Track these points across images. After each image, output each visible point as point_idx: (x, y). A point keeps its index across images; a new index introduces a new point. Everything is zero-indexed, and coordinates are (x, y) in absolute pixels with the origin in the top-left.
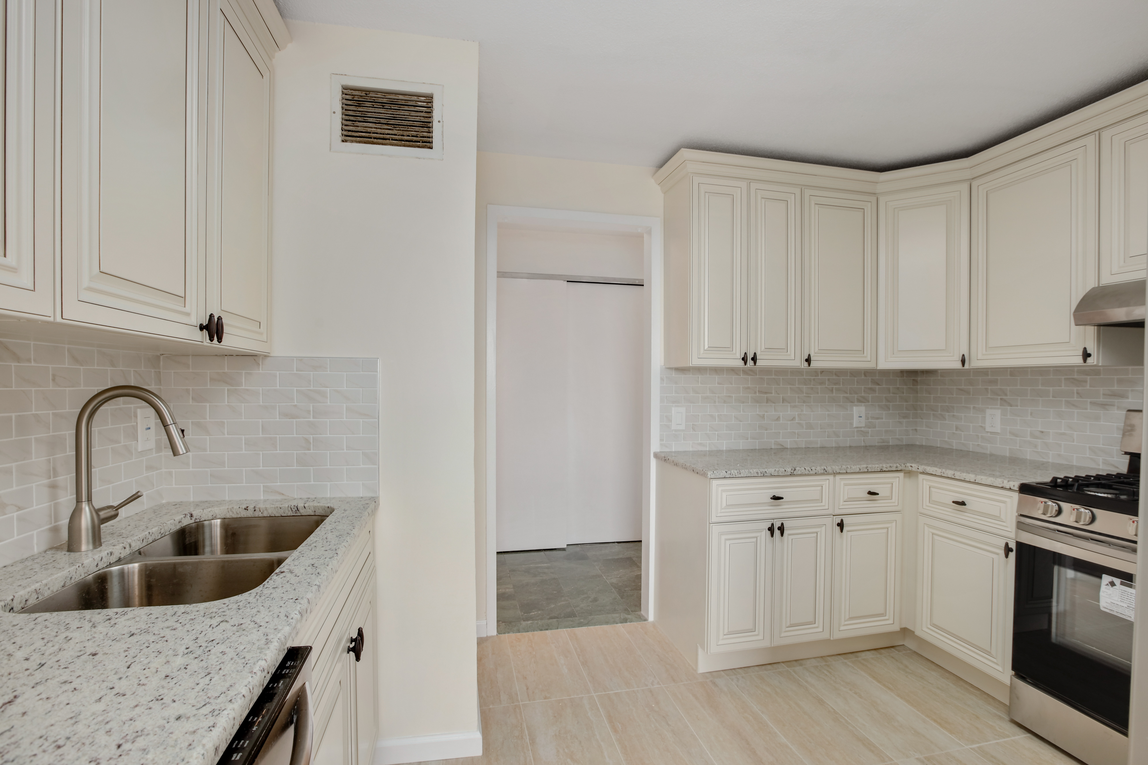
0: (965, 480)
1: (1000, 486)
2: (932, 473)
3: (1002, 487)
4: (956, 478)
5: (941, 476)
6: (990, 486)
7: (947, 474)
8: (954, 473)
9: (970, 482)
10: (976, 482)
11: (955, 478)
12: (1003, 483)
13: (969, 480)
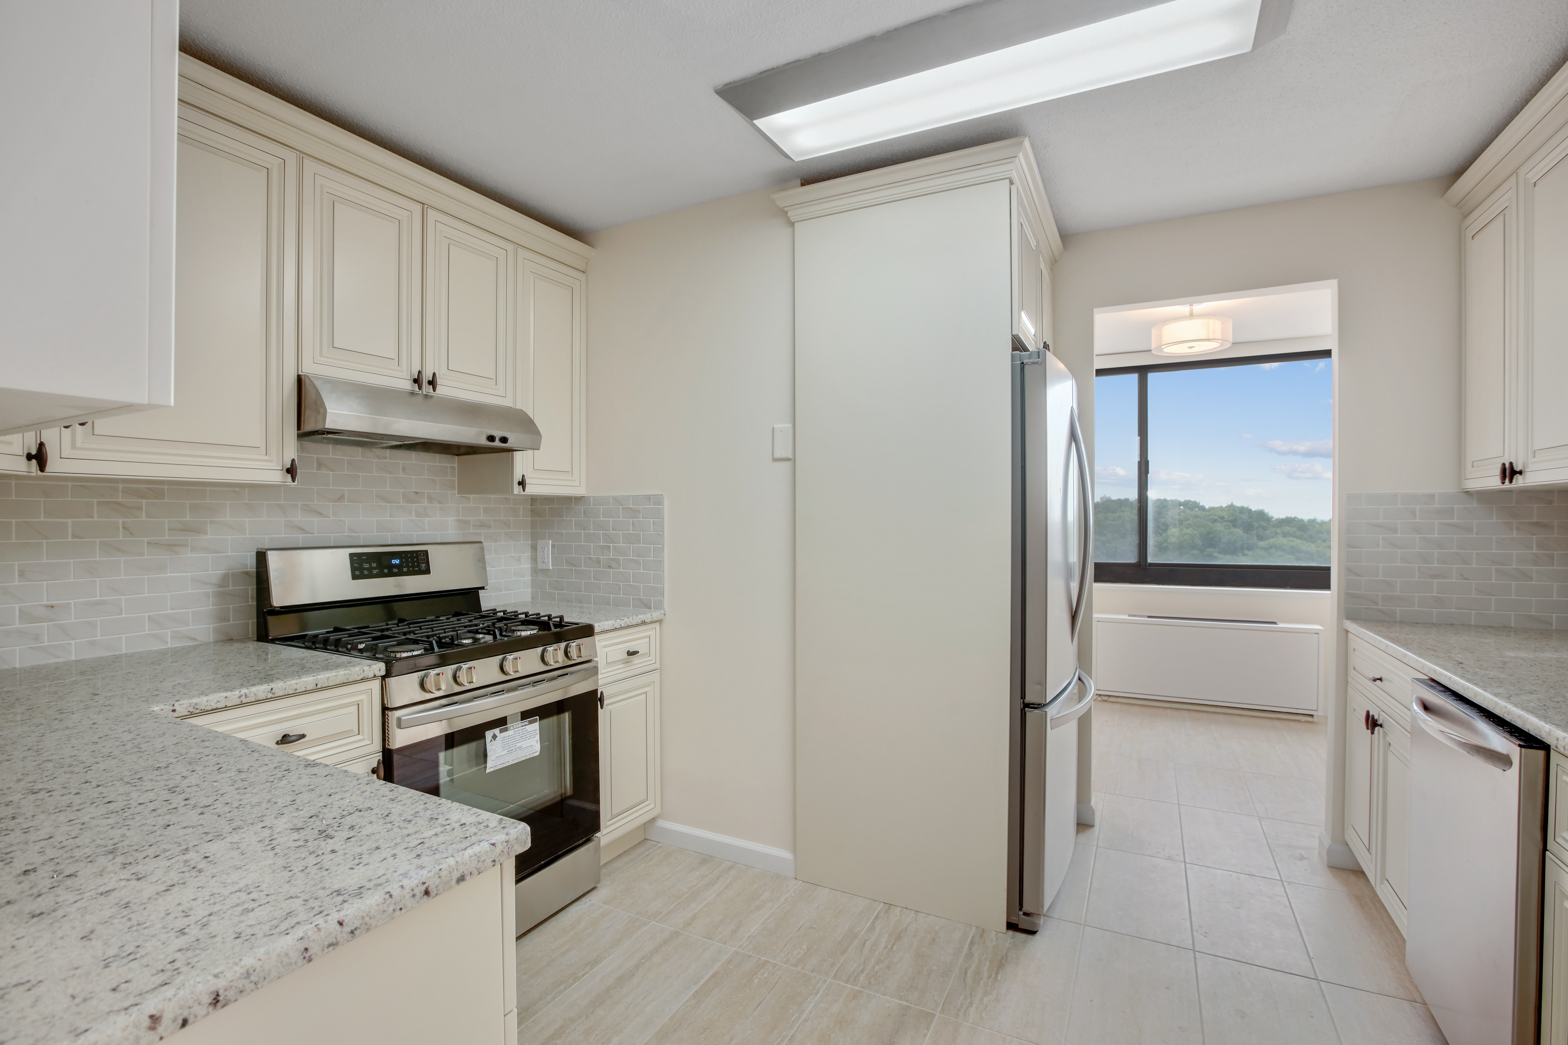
0: (297, 692)
1: (360, 678)
2: (215, 706)
3: (362, 679)
4: (276, 695)
5: (242, 705)
6: (343, 684)
7: (255, 694)
8: (270, 687)
9: (306, 692)
10: (319, 686)
11: (273, 696)
12: (364, 672)
13: (304, 690)
